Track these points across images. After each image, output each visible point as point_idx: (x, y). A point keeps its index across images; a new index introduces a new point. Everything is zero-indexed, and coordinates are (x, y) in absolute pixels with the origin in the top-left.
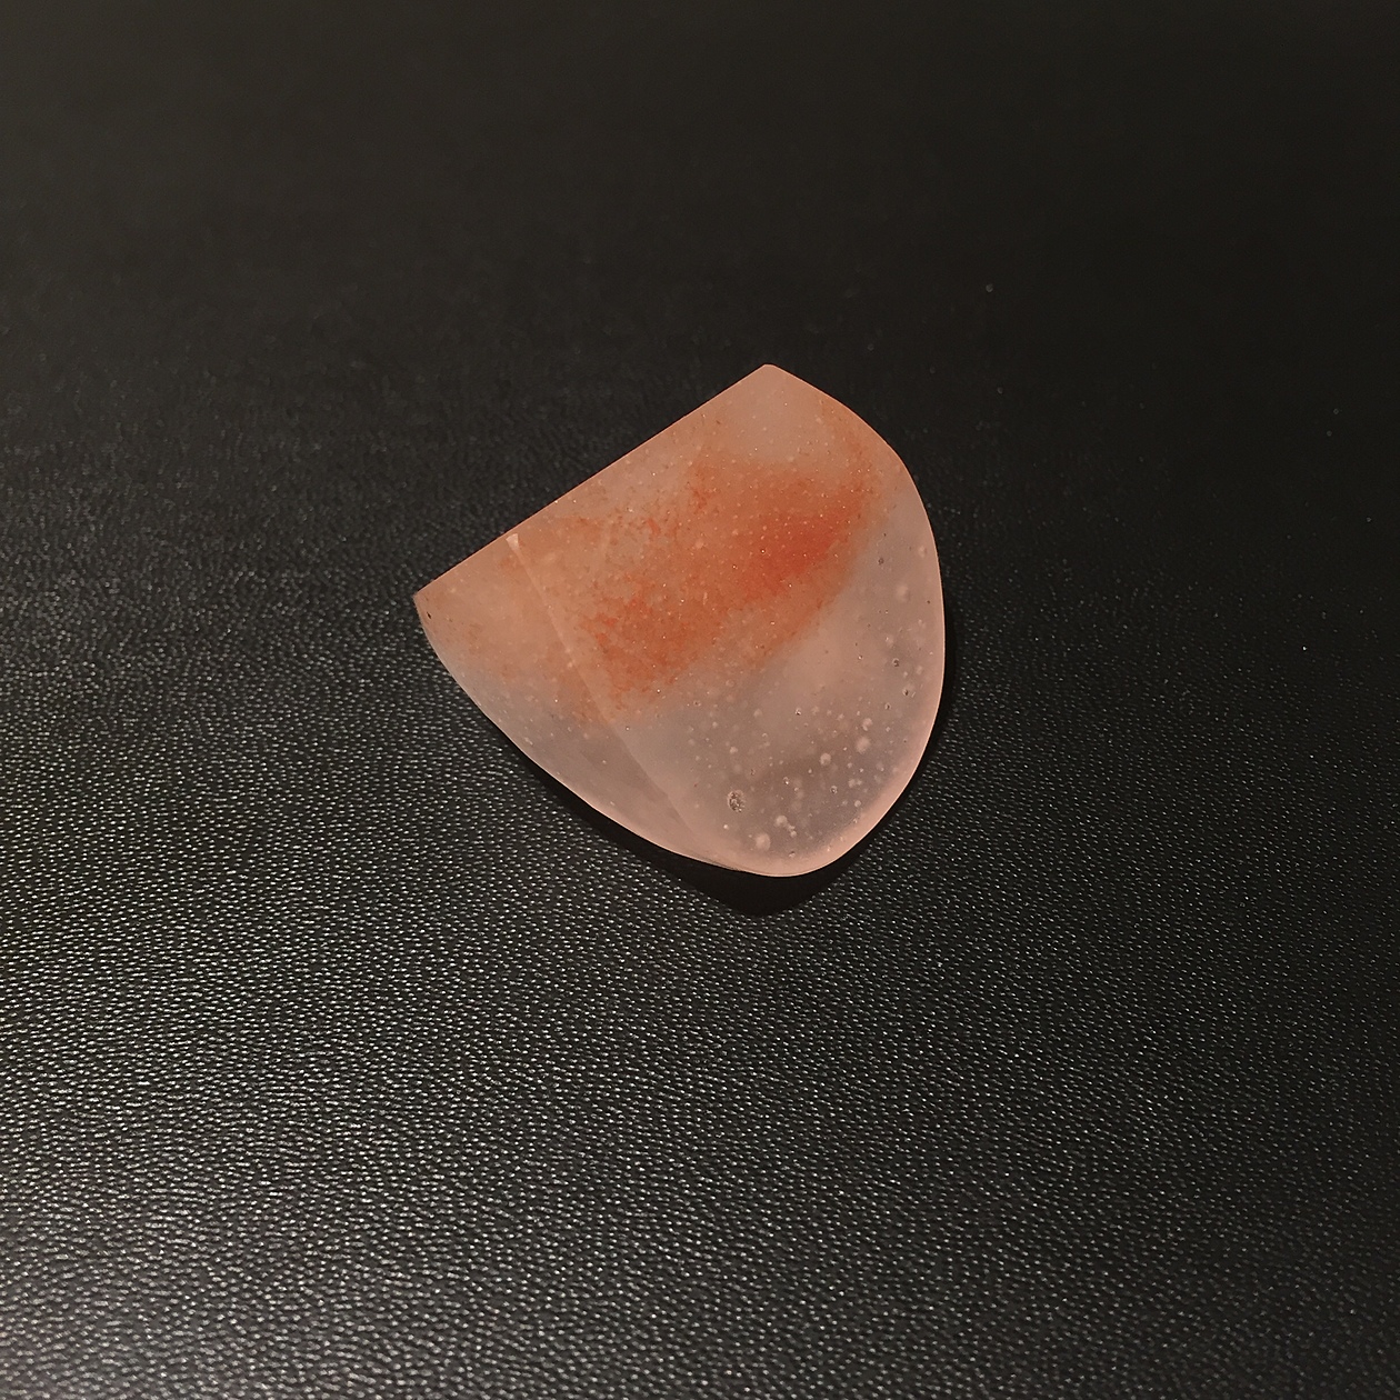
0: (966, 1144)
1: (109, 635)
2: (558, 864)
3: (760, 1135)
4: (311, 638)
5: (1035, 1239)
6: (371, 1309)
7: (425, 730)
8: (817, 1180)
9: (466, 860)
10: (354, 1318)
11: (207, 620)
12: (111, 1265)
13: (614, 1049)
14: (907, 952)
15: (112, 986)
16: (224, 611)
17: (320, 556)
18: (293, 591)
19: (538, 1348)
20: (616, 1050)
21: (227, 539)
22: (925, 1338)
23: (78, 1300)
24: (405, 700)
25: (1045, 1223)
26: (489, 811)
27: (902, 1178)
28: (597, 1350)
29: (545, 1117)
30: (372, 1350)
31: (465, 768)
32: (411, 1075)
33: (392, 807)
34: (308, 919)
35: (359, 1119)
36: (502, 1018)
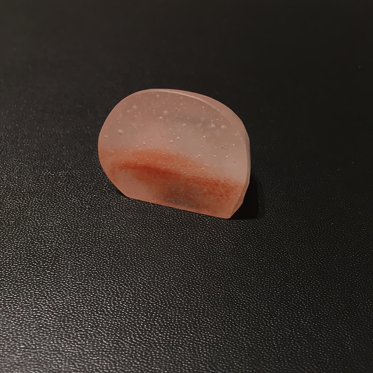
0: (294, 354)
2: (155, 265)
3: (228, 354)
4: (70, 192)
7: (109, 221)
8: (248, 369)
9: (125, 264)
11: (35, 187)
13: (178, 327)
14: (268, 289)
15: (10, 313)
16: (41, 185)
17: (71, 166)
18: (63, 178)
20: (179, 327)
21: (41, 161)
24: (101, 212)
26: (131, 248)
27: (275, 367)
29: (158, 352)
31: (122, 234)
32: (112, 339)
33: (100, 248)
34: (74, 286)
35: (96, 356)
36: (141, 318)
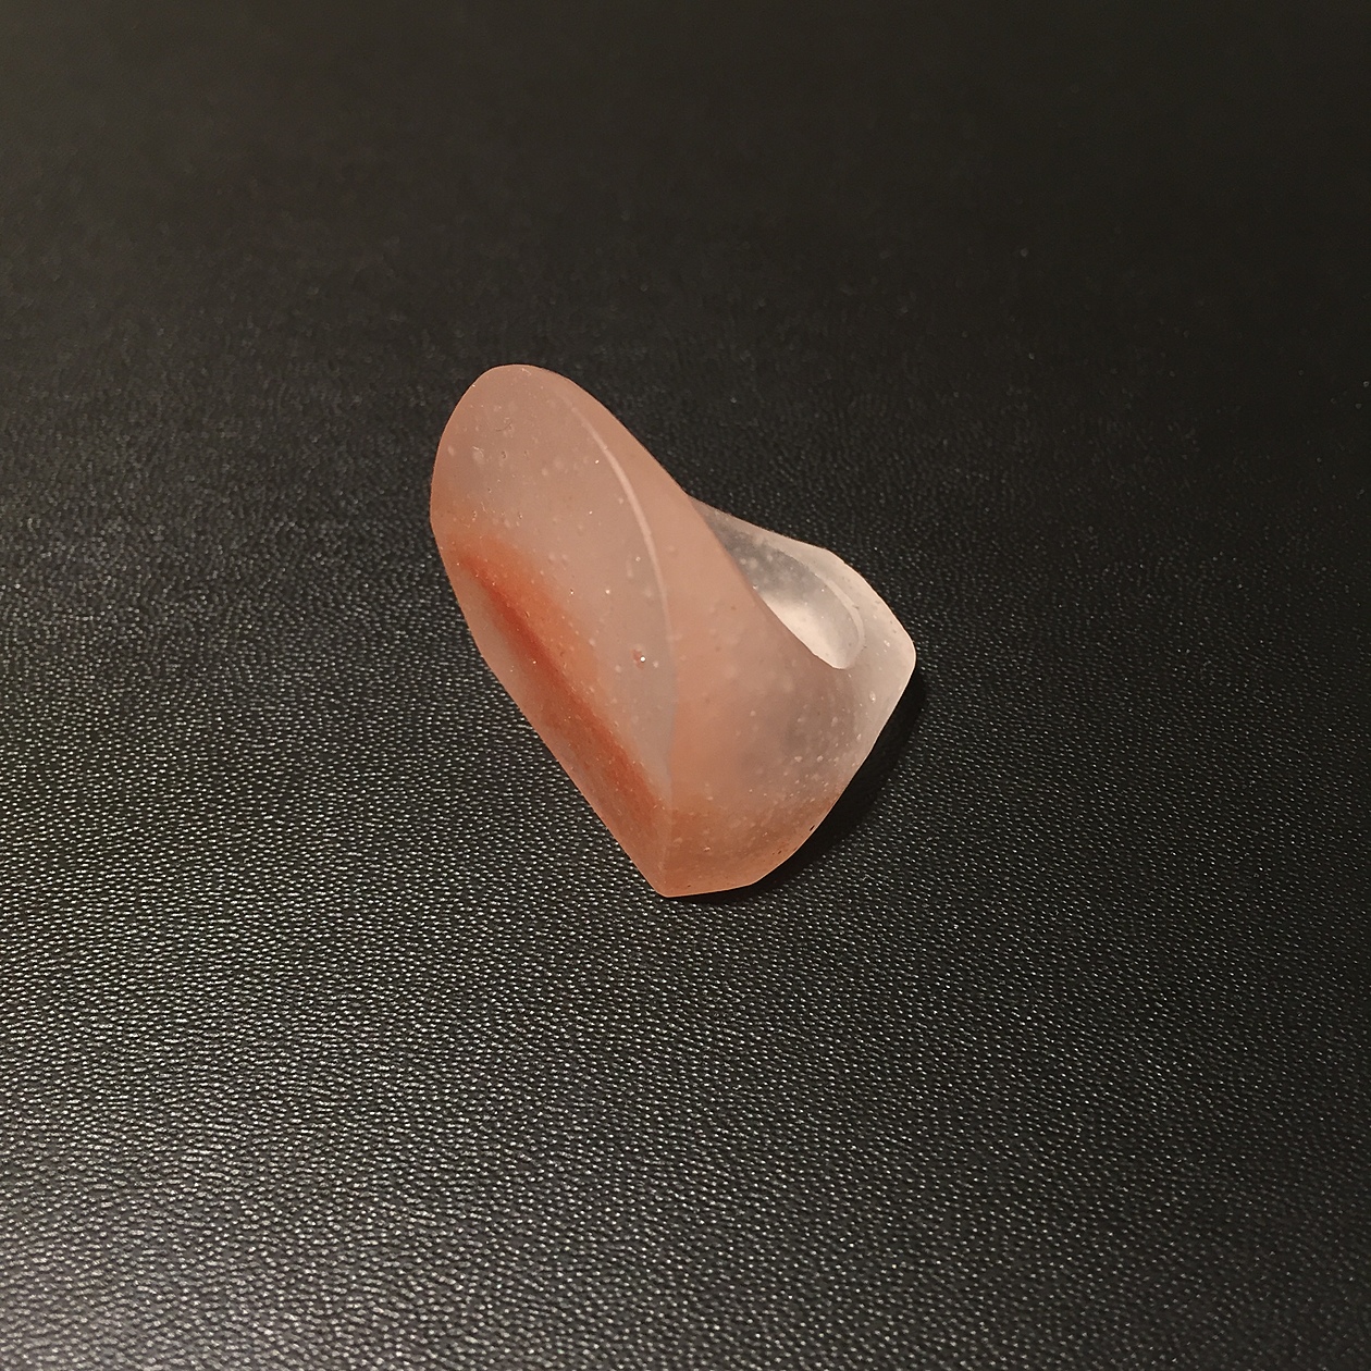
0: (976, 1103)
1: (154, 582)
2: (585, 819)
3: (776, 1089)
4: (349, 589)
5: (1042, 1199)
6: (397, 1246)
7: (458, 682)
8: (831, 1134)
9: (496, 811)
10: (381, 1254)
11: (247, 568)
12: (147, 1196)
13: (635, 1001)
14: (925, 913)
15: (153, 926)
16: (265, 561)
17: (359, 509)
18: (332, 543)
19: (557, 1288)
20: (638, 1002)
21: (268, 489)
22: (932, 1291)
23: (115, 1229)
24: (439, 652)
25: (1052, 1183)
26: (518, 764)
27: (913, 1135)
28: (613, 1292)
29: (567, 1065)
30: (397, 1286)
31: (497, 721)
32: (438, 1021)
33: (424, 758)
34: (341, 865)
35: (387, 1061)
36: (527, 967)
